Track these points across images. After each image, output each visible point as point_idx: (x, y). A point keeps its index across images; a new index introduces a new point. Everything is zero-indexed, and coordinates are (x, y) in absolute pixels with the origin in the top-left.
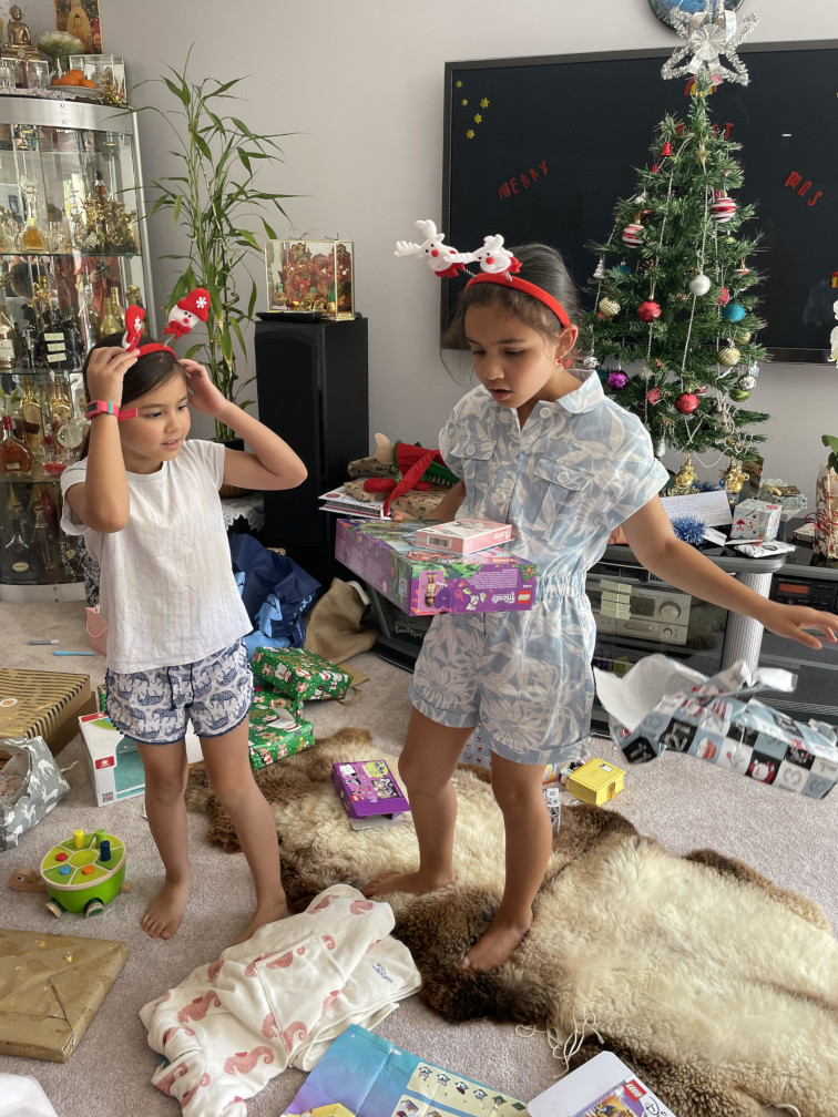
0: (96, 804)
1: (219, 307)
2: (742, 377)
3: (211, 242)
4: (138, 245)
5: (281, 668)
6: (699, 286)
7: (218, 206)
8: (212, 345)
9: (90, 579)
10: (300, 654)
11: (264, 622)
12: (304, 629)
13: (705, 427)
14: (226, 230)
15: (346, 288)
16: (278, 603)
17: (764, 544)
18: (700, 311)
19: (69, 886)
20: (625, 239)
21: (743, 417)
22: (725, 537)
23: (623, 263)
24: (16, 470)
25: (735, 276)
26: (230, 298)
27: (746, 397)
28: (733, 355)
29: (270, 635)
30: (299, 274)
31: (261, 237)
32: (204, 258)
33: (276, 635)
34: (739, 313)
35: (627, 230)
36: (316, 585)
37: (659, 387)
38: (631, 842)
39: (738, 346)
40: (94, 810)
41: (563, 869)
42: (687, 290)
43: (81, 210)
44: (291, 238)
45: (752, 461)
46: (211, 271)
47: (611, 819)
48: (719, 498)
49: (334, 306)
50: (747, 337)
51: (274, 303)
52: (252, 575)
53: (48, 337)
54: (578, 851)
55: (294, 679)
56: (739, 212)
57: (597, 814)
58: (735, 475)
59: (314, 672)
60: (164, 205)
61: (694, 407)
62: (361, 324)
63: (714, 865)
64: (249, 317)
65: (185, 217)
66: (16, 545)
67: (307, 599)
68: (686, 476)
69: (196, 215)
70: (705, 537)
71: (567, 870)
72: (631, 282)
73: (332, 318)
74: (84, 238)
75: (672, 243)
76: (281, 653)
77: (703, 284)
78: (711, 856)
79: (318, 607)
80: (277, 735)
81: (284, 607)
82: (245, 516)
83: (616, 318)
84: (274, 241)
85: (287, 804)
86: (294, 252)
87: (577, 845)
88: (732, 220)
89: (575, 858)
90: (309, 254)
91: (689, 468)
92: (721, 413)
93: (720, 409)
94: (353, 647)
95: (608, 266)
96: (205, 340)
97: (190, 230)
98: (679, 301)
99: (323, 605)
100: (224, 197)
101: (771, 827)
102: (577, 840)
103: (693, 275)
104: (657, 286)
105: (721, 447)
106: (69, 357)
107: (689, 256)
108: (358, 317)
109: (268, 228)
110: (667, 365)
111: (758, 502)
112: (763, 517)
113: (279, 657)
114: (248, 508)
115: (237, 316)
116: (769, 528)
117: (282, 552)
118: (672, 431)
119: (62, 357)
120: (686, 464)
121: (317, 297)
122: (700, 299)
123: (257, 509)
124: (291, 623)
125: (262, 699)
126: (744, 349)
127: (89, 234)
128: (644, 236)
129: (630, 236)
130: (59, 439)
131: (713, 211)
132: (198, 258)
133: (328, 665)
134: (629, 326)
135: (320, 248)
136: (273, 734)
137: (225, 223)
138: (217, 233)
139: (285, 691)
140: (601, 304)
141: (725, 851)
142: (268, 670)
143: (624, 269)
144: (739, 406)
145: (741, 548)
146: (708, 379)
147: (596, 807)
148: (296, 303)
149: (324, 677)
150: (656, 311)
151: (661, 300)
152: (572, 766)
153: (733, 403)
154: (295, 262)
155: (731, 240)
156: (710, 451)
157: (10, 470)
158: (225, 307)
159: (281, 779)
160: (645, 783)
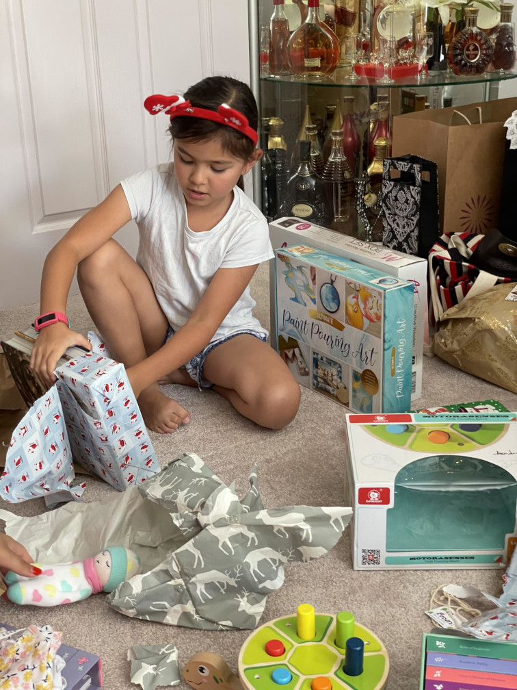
0: (350, 564)
24: (316, 69)
66: (301, 179)
157: (308, 68)
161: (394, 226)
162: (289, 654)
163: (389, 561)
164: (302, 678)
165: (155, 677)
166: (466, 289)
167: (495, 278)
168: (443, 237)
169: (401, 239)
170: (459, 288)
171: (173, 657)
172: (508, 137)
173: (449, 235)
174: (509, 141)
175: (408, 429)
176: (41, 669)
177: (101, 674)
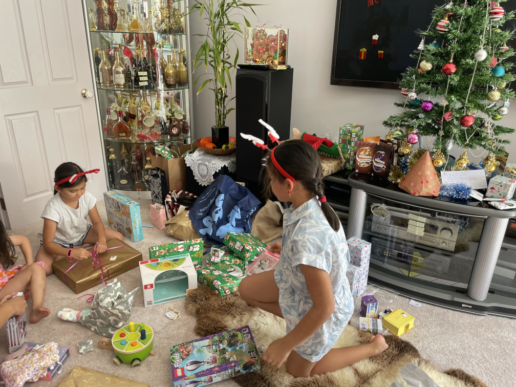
0: (144, 306)
1: (220, 61)
2: (500, 108)
3: (218, 28)
4: (184, 29)
5: (238, 244)
6: (480, 56)
7: (222, 10)
8: (216, 80)
9: (153, 191)
10: (248, 237)
11: (232, 220)
12: (251, 224)
13: (477, 134)
14: (226, 22)
15: (284, 53)
16: (239, 210)
17: (506, 202)
18: (478, 69)
19: (124, 351)
20: (438, 28)
21: (499, 130)
22: (482, 195)
23: (435, 42)
24: (124, 136)
25: (500, 51)
26: (226, 57)
27: (500, 119)
28: (496, 95)
29: (235, 226)
30: (260, 45)
31: (242, 26)
32: (214, 36)
33: (237, 226)
34: (501, 72)
35: (439, 23)
36: (259, 202)
37: (451, 111)
38: (416, 362)
39: (499, 90)
40: (142, 309)
41: (376, 373)
42: (473, 58)
43: (158, 11)
44: (257, 26)
45: (502, 155)
46: (217, 43)
47: (405, 346)
48: (481, 174)
49: (276, 62)
50: (504, 85)
51: (247, 60)
52: (228, 195)
53: (140, 73)
54: (386, 363)
55: (244, 250)
56: (505, 15)
57: (398, 343)
58: (492, 162)
59: (254, 247)
60: (195, 9)
61: (471, 124)
62: (290, 71)
63: (462, 379)
64: (235, 66)
65: (205, 15)
66: (122, 171)
67: (254, 209)
68: (463, 161)
69: (211, 14)
70: (471, 195)
71: (379, 373)
72: (440, 52)
73: (275, 68)
74: (159, 25)
75: (465, 31)
76: (239, 236)
77: (482, 55)
78: (461, 374)
79: (259, 213)
80: (233, 280)
81: (242, 212)
82: (227, 166)
83: (428, 72)
84: (249, 28)
85: (235, 317)
86: (259, 34)
87: (386, 359)
88: (501, 20)
89: (384, 367)
90: (266, 34)
91: (465, 157)
92: (487, 127)
93: (486, 125)
94: (275, 234)
95: (426, 43)
96: (213, 77)
97: (208, 22)
98: (467, 64)
99: (261, 212)
100: (225, 5)
101: (495, 359)
102: (386, 357)
103: (476, 49)
104: (455, 55)
105: (484, 146)
106: (149, 84)
107: (475, 39)
108: (289, 68)
109: (246, 21)
110: (457, 99)
111: (503, 177)
112: (507, 187)
113: (238, 238)
114: (229, 161)
115: (229, 65)
116: (509, 193)
117: (243, 184)
118: (457, 136)
119: (146, 84)
120: (464, 154)
121: (268, 57)
122: (479, 63)
123: (233, 162)
124: (245, 221)
125: (228, 259)
126: (502, 91)
127: (162, 23)
128: (450, 27)
129: (441, 26)
130: (144, 122)
131: (490, 14)
132: (211, 36)
133: (262, 243)
134: (436, 76)
135: (272, 32)
136: (231, 279)
137: (225, 19)
138: (221, 23)
139: (239, 256)
140: (421, 64)
141: (469, 371)
142: (232, 244)
143: (435, 45)
144: (497, 123)
145: (493, 204)
146: (481, 108)
147: (398, 337)
148: (258, 60)
149: (259, 250)
150: (453, 70)
151: (457, 62)
152: (386, 312)
153: (493, 122)
154: (259, 39)
155: (499, 31)
156: (478, 148)
157: (121, 136)
158: (223, 61)
159: (233, 303)
160: (425, 325)
161: (154, 189)
162: (126, 336)
163: (155, 303)
164: (129, 342)
165: (86, 349)
166: (177, 211)
167: (185, 207)
168: (170, 192)
169: (157, 194)
170: (174, 210)
171: (91, 343)
172: (186, 163)
173: (172, 191)
174: (186, 164)
175: (158, 264)
176: (53, 355)
177: (70, 351)
